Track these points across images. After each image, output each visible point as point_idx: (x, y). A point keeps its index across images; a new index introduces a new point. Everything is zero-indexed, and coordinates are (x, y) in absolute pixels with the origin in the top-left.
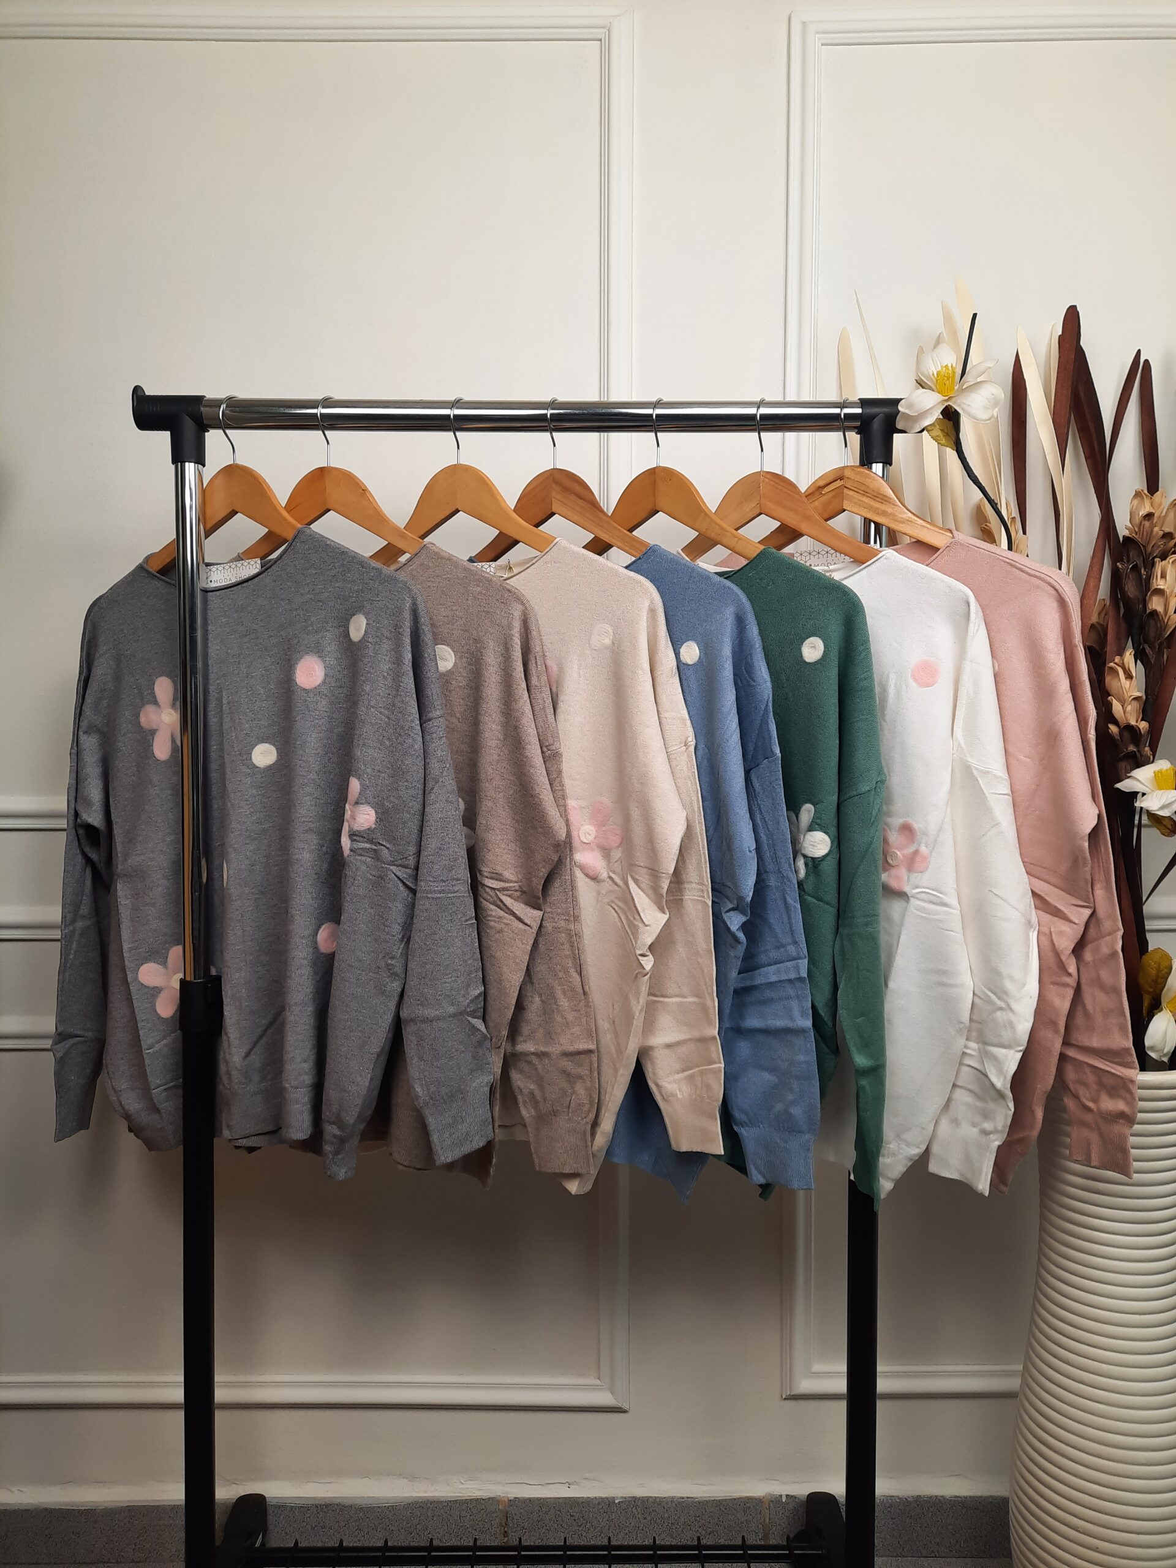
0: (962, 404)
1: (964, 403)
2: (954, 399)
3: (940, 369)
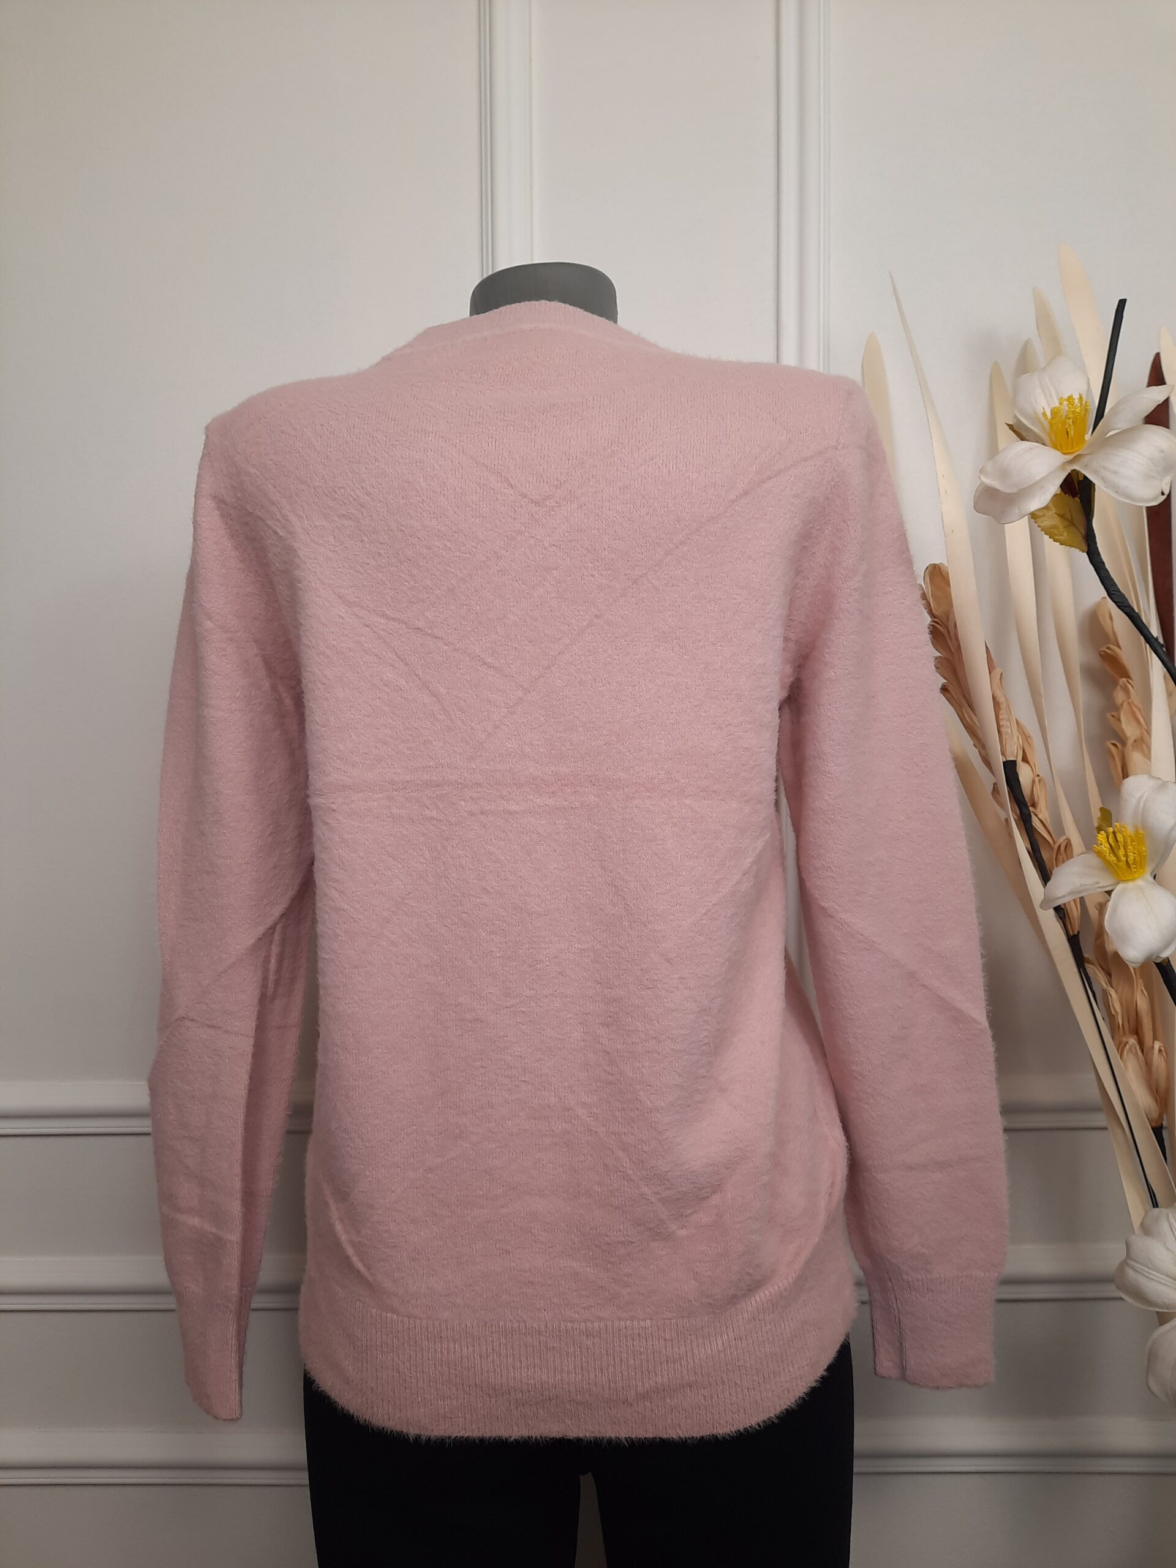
0: (1102, 470)
1: (1105, 468)
2: (1085, 460)
3: (1057, 404)
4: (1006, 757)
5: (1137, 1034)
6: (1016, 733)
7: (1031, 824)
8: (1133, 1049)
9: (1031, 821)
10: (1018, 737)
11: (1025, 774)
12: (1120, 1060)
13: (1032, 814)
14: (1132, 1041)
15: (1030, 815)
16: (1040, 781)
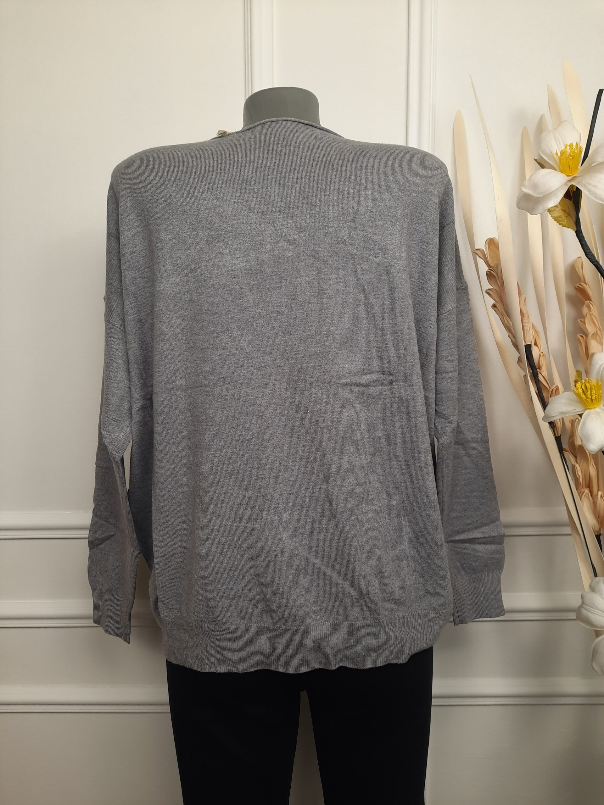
0: (588, 185)
1: (590, 184)
2: (578, 179)
3: (563, 148)
4: (526, 343)
5: (589, 488)
6: (532, 330)
7: (539, 379)
8: (587, 496)
9: (538, 377)
10: (533, 332)
11: (535, 352)
12: (580, 500)
13: (539, 373)
14: (587, 491)
15: (538, 374)
16: (543, 355)
